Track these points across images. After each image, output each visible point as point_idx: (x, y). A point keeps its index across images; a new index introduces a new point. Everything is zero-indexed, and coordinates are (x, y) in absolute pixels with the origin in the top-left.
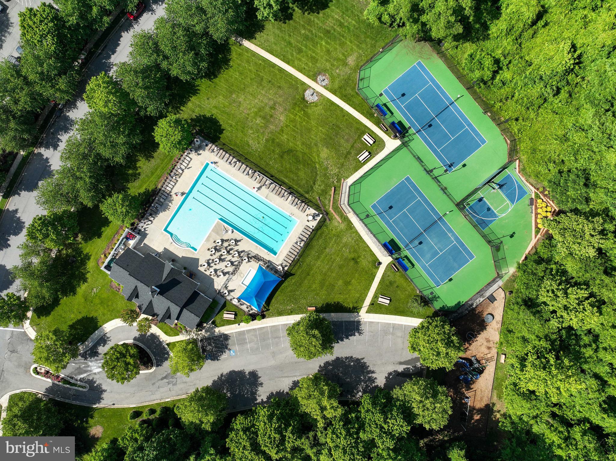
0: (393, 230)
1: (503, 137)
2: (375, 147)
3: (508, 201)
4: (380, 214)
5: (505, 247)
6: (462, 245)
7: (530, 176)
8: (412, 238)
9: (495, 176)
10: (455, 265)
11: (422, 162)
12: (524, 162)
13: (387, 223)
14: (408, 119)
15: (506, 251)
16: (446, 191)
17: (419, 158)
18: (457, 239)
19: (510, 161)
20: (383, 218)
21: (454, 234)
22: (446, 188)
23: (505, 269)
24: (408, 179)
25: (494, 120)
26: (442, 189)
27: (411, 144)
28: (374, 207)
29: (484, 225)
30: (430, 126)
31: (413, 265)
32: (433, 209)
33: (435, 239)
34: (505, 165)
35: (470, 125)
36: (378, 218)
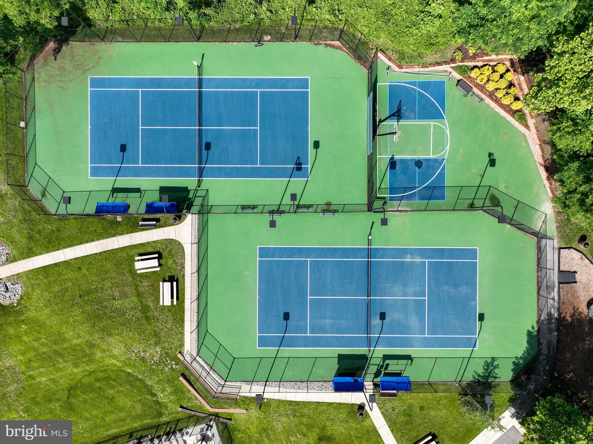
0: (327, 343)
1: (322, 47)
2: (170, 262)
3: (432, 123)
4: (282, 342)
5: (502, 188)
6: (440, 252)
7: (420, 56)
8: (363, 323)
9: (374, 110)
10: (463, 290)
11: (254, 207)
12: (390, 44)
13: (307, 343)
14: (168, 173)
15: (510, 192)
16: (332, 208)
17: (244, 207)
18: (423, 253)
19: (371, 67)
20: (292, 343)
21: (412, 252)
22: (329, 204)
23: (536, 216)
24: (264, 252)
25: (281, 38)
26: (324, 211)
27: (213, 200)
28: (263, 342)
29: (436, 192)
30: (208, 146)
31: (408, 357)
32: (345, 252)
33: (395, 289)
34: (370, 79)
35: (259, 83)
36: (286, 351)
